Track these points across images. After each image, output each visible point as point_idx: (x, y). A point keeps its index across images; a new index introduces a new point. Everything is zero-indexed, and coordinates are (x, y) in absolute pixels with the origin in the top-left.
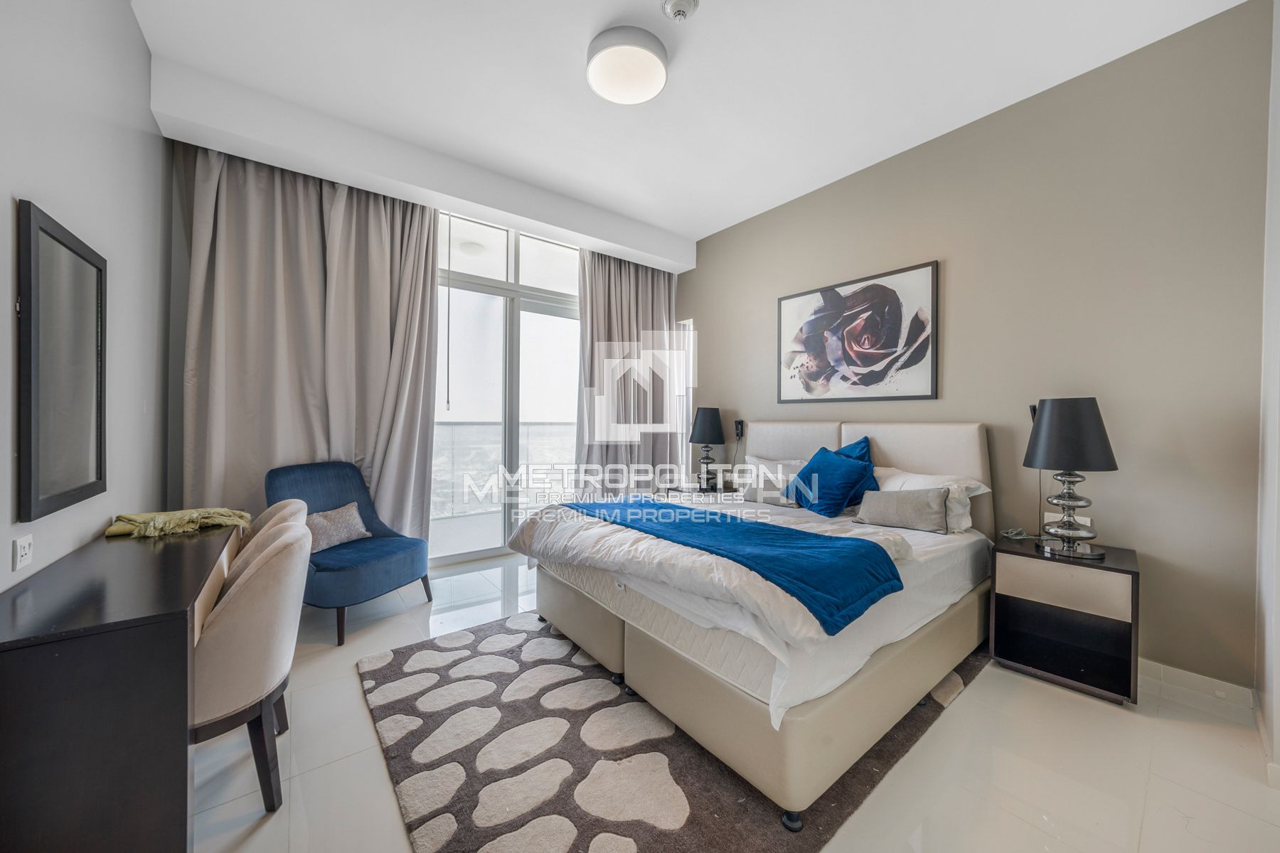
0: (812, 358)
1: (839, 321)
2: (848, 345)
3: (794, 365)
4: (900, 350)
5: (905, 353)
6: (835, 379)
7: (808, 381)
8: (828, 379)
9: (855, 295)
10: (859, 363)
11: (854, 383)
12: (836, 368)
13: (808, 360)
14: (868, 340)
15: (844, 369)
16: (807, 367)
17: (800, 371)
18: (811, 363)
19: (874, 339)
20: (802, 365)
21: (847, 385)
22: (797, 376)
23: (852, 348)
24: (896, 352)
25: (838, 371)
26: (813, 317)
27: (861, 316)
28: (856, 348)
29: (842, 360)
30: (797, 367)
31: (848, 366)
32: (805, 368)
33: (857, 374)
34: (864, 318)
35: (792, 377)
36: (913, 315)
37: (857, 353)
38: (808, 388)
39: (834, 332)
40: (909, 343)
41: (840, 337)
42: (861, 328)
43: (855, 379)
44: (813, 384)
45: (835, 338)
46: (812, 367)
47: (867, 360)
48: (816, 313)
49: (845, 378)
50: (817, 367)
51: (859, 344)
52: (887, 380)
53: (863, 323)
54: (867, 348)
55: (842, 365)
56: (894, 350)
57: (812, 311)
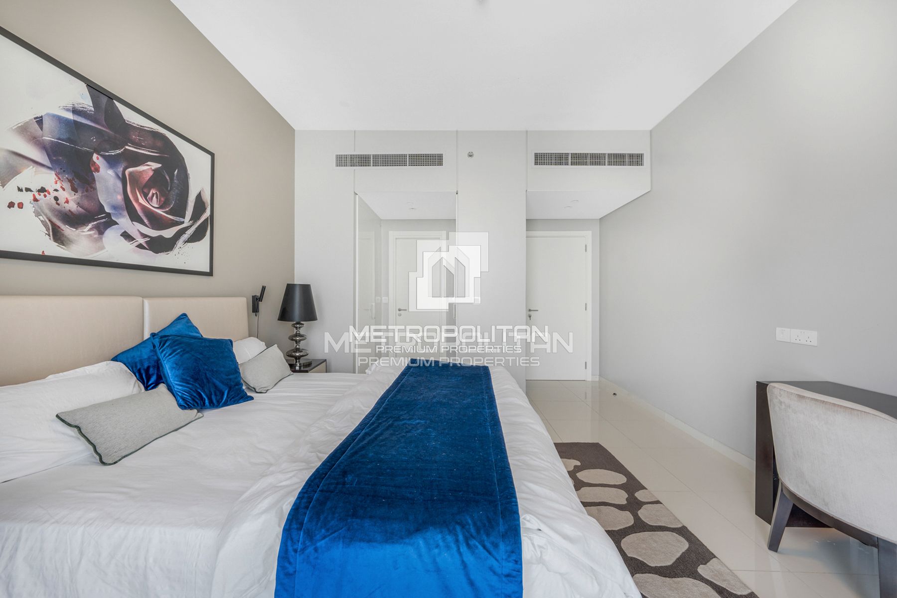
0: (67, 185)
1: (118, 152)
2: (132, 192)
3: (19, 181)
4: (187, 221)
5: (191, 226)
6: (112, 235)
7: (59, 223)
8: (101, 230)
9: (141, 130)
10: (146, 221)
11: (140, 246)
12: (113, 218)
13: (58, 186)
14: (157, 197)
15: (124, 222)
16: (56, 199)
17: (36, 200)
18: (63, 195)
19: (162, 199)
20: (42, 190)
21: (130, 246)
22: (29, 208)
23: (137, 200)
24: (183, 223)
25: (117, 224)
26: (70, 116)
27: (149, 163)
28: (142, 201)
29: (122, 209)
30: (28, 190)
31: (132, 221)
32: (50, 198)
33: (144, 236)
34: (153, 168)
35: (11, 205)
36: (198, 192)
37: (144, 208)
38: (57, 236)
39: (112, 162)
40: (195, 217)
41: (120, 175)
42: (148, 178)
43: (142, 241)
44: (67, 230)
45: (111, 172)
46: (67, 202)
47: (156, 222)
48: (75, 111)
49: (127, 236)
50: (78, 204)
51: (145, 196)
52: (176, 250)
53: (151, 173)
54: (153, 205)
55: (124, 216)
56: (182, 220)
57: (70, 106)
